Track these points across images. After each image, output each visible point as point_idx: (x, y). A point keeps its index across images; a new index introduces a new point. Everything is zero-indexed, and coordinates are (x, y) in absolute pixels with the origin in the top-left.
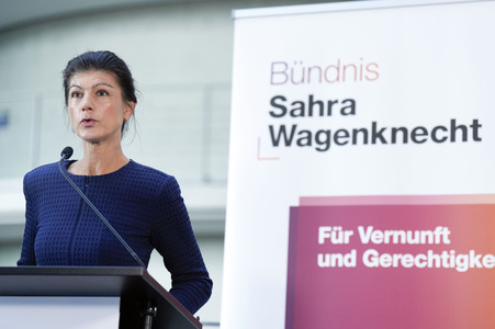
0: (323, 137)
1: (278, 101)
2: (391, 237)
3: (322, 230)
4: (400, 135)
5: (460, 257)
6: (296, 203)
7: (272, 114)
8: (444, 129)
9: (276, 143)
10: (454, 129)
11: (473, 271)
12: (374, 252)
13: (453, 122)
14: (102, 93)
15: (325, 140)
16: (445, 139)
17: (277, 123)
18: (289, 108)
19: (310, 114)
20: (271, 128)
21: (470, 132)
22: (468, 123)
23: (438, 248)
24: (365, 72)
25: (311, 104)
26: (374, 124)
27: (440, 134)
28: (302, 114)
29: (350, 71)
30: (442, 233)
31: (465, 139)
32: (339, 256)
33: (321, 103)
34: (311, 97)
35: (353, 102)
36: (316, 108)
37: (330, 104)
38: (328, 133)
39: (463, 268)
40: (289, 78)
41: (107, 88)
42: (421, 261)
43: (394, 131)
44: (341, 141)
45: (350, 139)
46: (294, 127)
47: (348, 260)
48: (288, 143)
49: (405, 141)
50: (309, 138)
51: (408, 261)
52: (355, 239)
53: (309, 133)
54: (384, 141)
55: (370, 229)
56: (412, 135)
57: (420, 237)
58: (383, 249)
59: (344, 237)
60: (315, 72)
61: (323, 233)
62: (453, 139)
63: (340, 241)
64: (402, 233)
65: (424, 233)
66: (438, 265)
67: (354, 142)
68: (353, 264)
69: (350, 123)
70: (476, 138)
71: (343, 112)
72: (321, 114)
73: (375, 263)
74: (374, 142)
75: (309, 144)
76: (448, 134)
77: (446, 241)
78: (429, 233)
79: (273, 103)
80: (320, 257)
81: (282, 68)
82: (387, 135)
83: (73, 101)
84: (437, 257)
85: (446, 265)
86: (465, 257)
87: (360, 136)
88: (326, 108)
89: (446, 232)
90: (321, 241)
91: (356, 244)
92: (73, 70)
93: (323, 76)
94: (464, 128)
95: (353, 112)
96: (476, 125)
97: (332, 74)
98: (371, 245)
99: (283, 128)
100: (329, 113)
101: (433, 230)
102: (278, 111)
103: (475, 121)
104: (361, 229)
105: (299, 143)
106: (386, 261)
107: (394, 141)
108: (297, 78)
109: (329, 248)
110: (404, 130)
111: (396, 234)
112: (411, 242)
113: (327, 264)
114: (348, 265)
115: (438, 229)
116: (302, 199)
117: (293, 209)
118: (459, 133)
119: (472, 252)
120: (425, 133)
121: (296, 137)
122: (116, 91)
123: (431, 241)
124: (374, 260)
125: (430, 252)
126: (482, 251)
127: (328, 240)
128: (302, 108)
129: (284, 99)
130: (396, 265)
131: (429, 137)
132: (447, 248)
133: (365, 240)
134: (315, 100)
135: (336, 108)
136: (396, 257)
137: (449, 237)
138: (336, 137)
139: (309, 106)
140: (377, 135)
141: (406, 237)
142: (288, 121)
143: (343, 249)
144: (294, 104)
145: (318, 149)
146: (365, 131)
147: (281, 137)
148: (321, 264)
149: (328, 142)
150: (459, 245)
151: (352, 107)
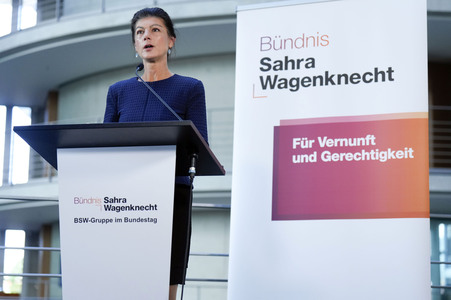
0: (294, 83)
1: (265, 61)
2: (339, 143)
3: (295, 140)
4: (343, 79)
5: (382, 153)
6: (278, 124)
7: (262, 69)
8: (371, 74)
9: (264, 87)
10: (377, 73)
11: (390, 161)
12: (329, 153)
13: (376, 69)
14: (155, 30)
15: (296, 85)
16: (371, 80)
17: (265, 75)
18: (273, 65)
19: (286, 68)
20: (261, 78)
21: (387, 75)
22: (385, 70)
23: (368, 148)
24: (320, 41)
25: (287, 62)
26: (327, 73)
27: (368, 78)
28: (281, 69)
29: (311, 41)
30: (370, 139)
31: (384, 80)
32: (306, 156)
33: (292, 61)
34: (286, 58)
35: (313, 59)
36: (290, 64)
37: (299, 61)
39: (384, 159)
40: (272, 46)
41: (158, 27)
42: (358, 156)
43: (339, 77)
44: (306, 84)
45: (312, 83)
46: (276, 77)
47: (312, 158)
48: (272, 87)
49: (346, 83)
50: (286, 83)
51: (349, 157)
52: (316, 145)
53: (286, 80)
54: (333, 83)
55: (325, 138)
56: (351, 79)
57: (357, 142)
58: (333, 150)
59: (309, 144)
60: (289, 42)
61: (295, 142)
62: (376, 80)
63: (306, 146)
64: (346, 140)
65: (359, 140)
66: (368, 159)
67: (314, 85)
68: (315, 160)
69: (311, 73)
70: (391, 79)
71: (307, 66)
72: (293, 68)
73: (329, 159)
74: (327, 84)
75: (286, 87)
76: (373, 77)
77: (373, 143)
78: (362, 139)
79: (262, 62)
80: (294, 157)
81: (268, 40)
82: (335, 79)
84: (367, 154)
85: (373, 158)
86: (385, 153)
87: (318, 80)
88: (296, 64)
89: (373, 138)
90: (294, 147)
91: (316, 148)
93: (294, 44)
94: (383, 73)
95: (313, 66)
96: (390, 71)
97: (299, 43)
98: (326, 148)
99: (269, 78)
100: (298, 68)
101: (365, 137)
102: (266, 67)
103: (390, 69)
104: (319, 138)
105: (279, 87)
106: (336, 157)
107: (339, 83)
108: (278, 46)
109: (300, 151)
110: (346, 76)
111: (341, 140)
112: (351, 145)
113: (298, 161)
114: (311, 161)
115: (368, 136)
116: (281, 121)
117: (276, 128)
118: (380, 76)
119: (389, 150)
120: (359, 77)
121: (277, 83)
122: (164, 30)
123: (363, 144)
124: (329, 157)
125: (363, 151)
126: (395, 149)
127: (298, 146)
128: (281, 65)
129: (269, 60)
130: (342, 159)
131: (361, 80)
132: (374, 148)
133: (322, 145)
134: (289, 59)
135: (302, 64)
136: (342, 155)
137: (375, 141)
138: (303, 82)
139: (285, 63)
140: (329, 80)
141: (348, 142)
142: (272, 73)
143: (308, 151)
144: (275, 62)
145: (291, 90)
146: (321, 77)
147: (267, 84)
148: (294, 161)
149: (298, 85)
150: (381, 146)
151: (312, 63)
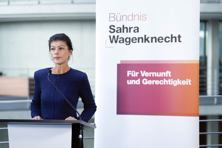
0: (128, 40)
1: (112, 27)
2: (152, 74)
3: (128, 72)
4: (154, 39)
5: (174, 81)
6: (119, 63)
7: (110, 32)
8: (169, 38)
9: (112, 42)
10: (172, 38)
11: (179, 86)
12: (146, 80)
13: (172, 35)
16: (169, 41)
17: (112, 35)
18: (116, 30)
19: (123, 32)
20: (110, 36)
21: (177, 39)
22: (177, 36)
23: (167, 78)
24: (142, 17)
25: (124, 28)
26: (145, 36)
27: (167, 40)
28: (121, 32)
29: (136, 17)
30: (168, 73)
31: (176, 41)
32: (134, 81)
33: (127, 28)
34: (123, 26)
35: (138, 28)
36: (125, 30)
37: (130, 28)
38: (130, 38)
39: (175, 85)
40: (116, 19)
41: (63, 47)
42: (162, 82)
43: (152, 38)
44: (134, 41)
45: (137, 41)
46: (118, 36)
47: (137, 82)
48: (116, 42)
49: (156, 42)
50: (123, 40)
51: (157, 82)
52: (140, 75)
53: (123, 38)
54: (149, 42)
55: (144, 72)
56: (158, 40)
57: (161, 74)
58: (149, 78)
59: (136, 74)
60: (124, 17)
61: (129, 73)
62: (172, 41)
63: (134, 76)
64: (155, 73)
65: (162, 73)
66: (167, 84)
67: (139, 42)
68: (139, 83)
69: (137, 35)
70: (180, 41)
71: (134, 31)
72: (127, 32)
73: (146, 83)
74: (145, 42)
75: (123, 42)
76: (170, 39)
77: (170, 76)
78: (164, 73)
79: (110, 28)
80: (128, 81)
81: (113, 15)
82: (150, 40)
83: (52, 51)
84: (167, 81)
85: (170, 84)
86: (176, 81)
87: (141, 40)
88: (129, 30)
89: (170, 73)
90: (128, 76)
92: (52, 41)
93: (127, 18)
94: (175, 37)
95: (138, 32)
96: (179, 37)
97: (130, 18)
98: (145, 77)
99: (114, 37)
100: (130, 32)
101: (165, 72)
102: (112, 31)
103: (179, 35)
104: (141, 72)
105: (120, 42)
106: (150, 82)
107: (152, 42)
108: (118, 19)
109: (131, 78)
110: (155, 38)
111: (153, 73)
112: (158, 76)
113: (130, 83)
114: (137, 84)
115: (167, 72)
116: (121, 61)
117: (118, 65)
118: (174, 39)
119: (178, 80)
120: (163, 39)
121: (119, 40)
123: (165, 76)
124: (146, 82)
125: (165, 79)
126: (181, 79)
127: (130, 75)
128: (121, 30)
129: (114, 26)
130: (153, 84)
131: (164, 40)
132: (170, 78)
133: (143, 75)
134: (125, 27)
135: (132, 30)
136: (153, 81)
137: (171, 74)
138: (132, 40)
139: (123, 29)
140: (146, 40)
141: (156, 74)
142: (116, 34)
143: (136, 78)
144: (117, 28)
145: (126, 44)
146: (142, 38)
147: (113, 40)
148: (128, 83)
149: (130, 42)
150: (174, 77)
151: (137, 30)
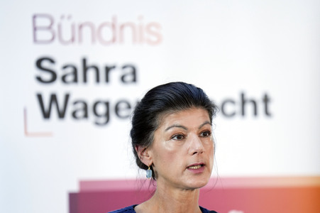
0: (101, 109)
1: (45, 64)
7: (39, 79)
8: (233, 102)
9: (47, 115)
10: (244, 102)
13: (243, 96)
15: (105, 114)
16: (234, 113)
17: (46, 91)
18: (60, 73)
19: (85, 80)
20: (40, 97)
21: (261, 107)
22: (258, 97)
25: (85, 69)
27: (229, 108)
28: (76, 80)
29: (128, 31)
31: (255, 113)
34: (84, 61)
35: (133, 68)
36: (91, 73)
37: (108, 70)
38: (107, 104)
40: (56, 35)
46: (67, 97)
48: (61, 115)
50: (86, 110)
53: (85, 103)
62: (243, 113)
70: (267, 113)
71: (123, 79)
72: (98, 80)
75: (86, 116)
76: (237, 108)
79: (39, 63)
81: (47, 22)
88: (104, 73)
93: (96, 35)
95: (134, 80)
96: (266, 100)
97: (107, 33)
99: (54, 98)
100: (107, 80)
102: (47, 76)
105: (74, 115)
108: (67, 35)
115: (233, 212)
116: (82, 183)
118: (249, 108)
121: (70, 109)
128: (75, 72)
129: (52, 61)
134: (89, 63)
135: (115, 75)
138: (117, 109)
139: (81, 72)
142: (59, 88)
144: (65, 67)
147: (50, 108)
149: (107, 115)
151: (132, 74)
